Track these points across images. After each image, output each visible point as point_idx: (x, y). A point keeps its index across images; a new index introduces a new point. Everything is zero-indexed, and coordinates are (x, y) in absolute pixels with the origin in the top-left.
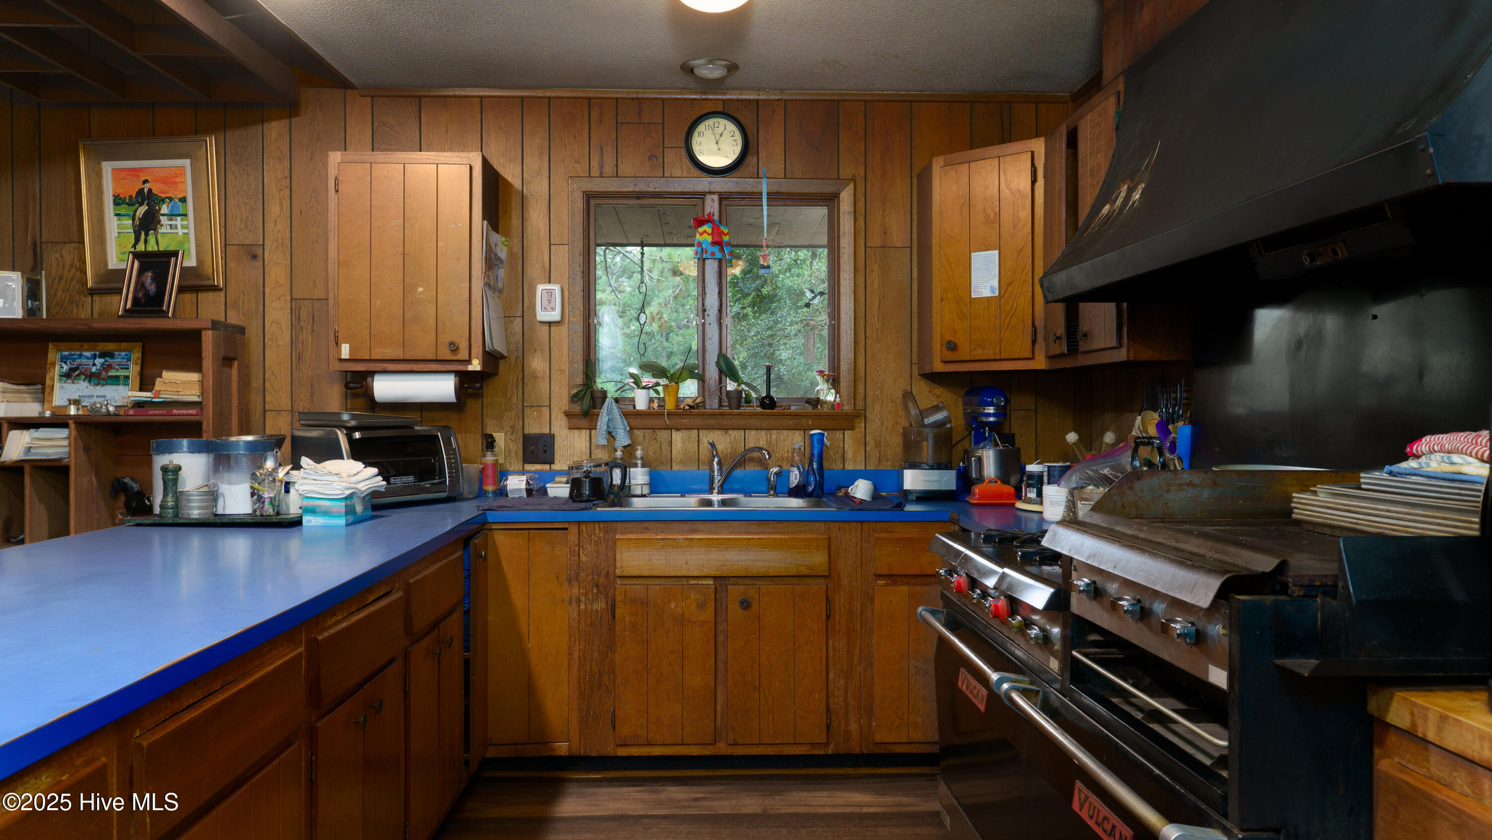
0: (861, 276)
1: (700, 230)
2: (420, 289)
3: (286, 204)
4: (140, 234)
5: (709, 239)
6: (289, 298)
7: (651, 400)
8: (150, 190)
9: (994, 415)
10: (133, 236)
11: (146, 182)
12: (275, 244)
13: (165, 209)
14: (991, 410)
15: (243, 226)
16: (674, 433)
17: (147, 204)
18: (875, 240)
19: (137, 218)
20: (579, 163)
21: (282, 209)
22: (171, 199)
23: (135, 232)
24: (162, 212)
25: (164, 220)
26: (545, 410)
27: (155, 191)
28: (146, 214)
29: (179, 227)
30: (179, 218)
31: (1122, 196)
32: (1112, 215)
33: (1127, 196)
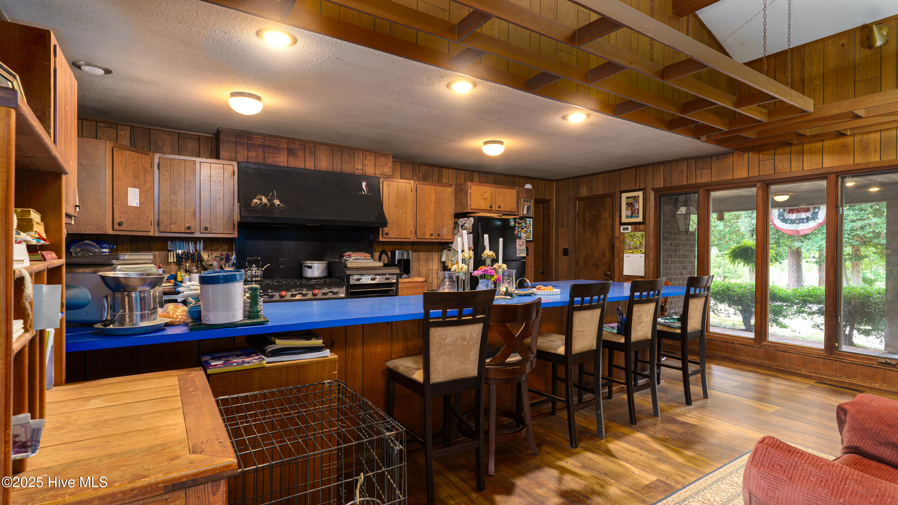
31: (265, 200)
32: (266, 204)
33: (269, 200)
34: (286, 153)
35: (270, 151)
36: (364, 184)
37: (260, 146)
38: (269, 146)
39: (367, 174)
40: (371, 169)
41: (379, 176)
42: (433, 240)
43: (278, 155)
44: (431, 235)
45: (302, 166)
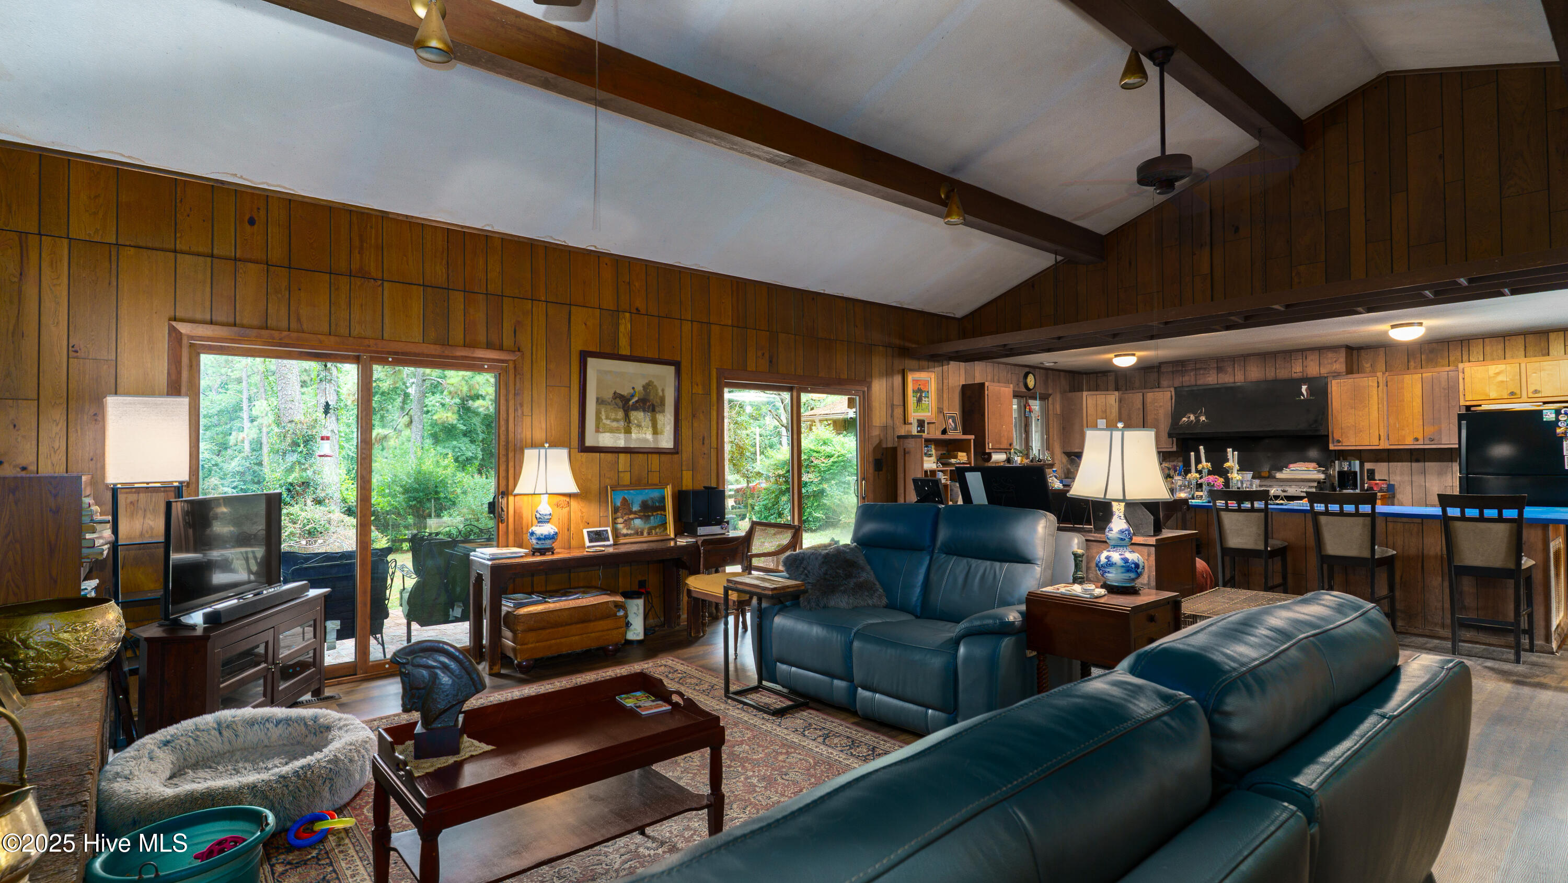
31: (1192, 417)
32: (1192, 421)
33: (1196, 418)
34: (1215, 372)
35: (1202, 373)
36: (1304, 388)
37: (1192, 370)
38: (1199, 370)
39: (1309, 376)
40: (1314, 369)
41: (1326, 375)
42: (1421, 446)
43: (1208, 376)
44: (1417, 439)
45: (1232, 380)
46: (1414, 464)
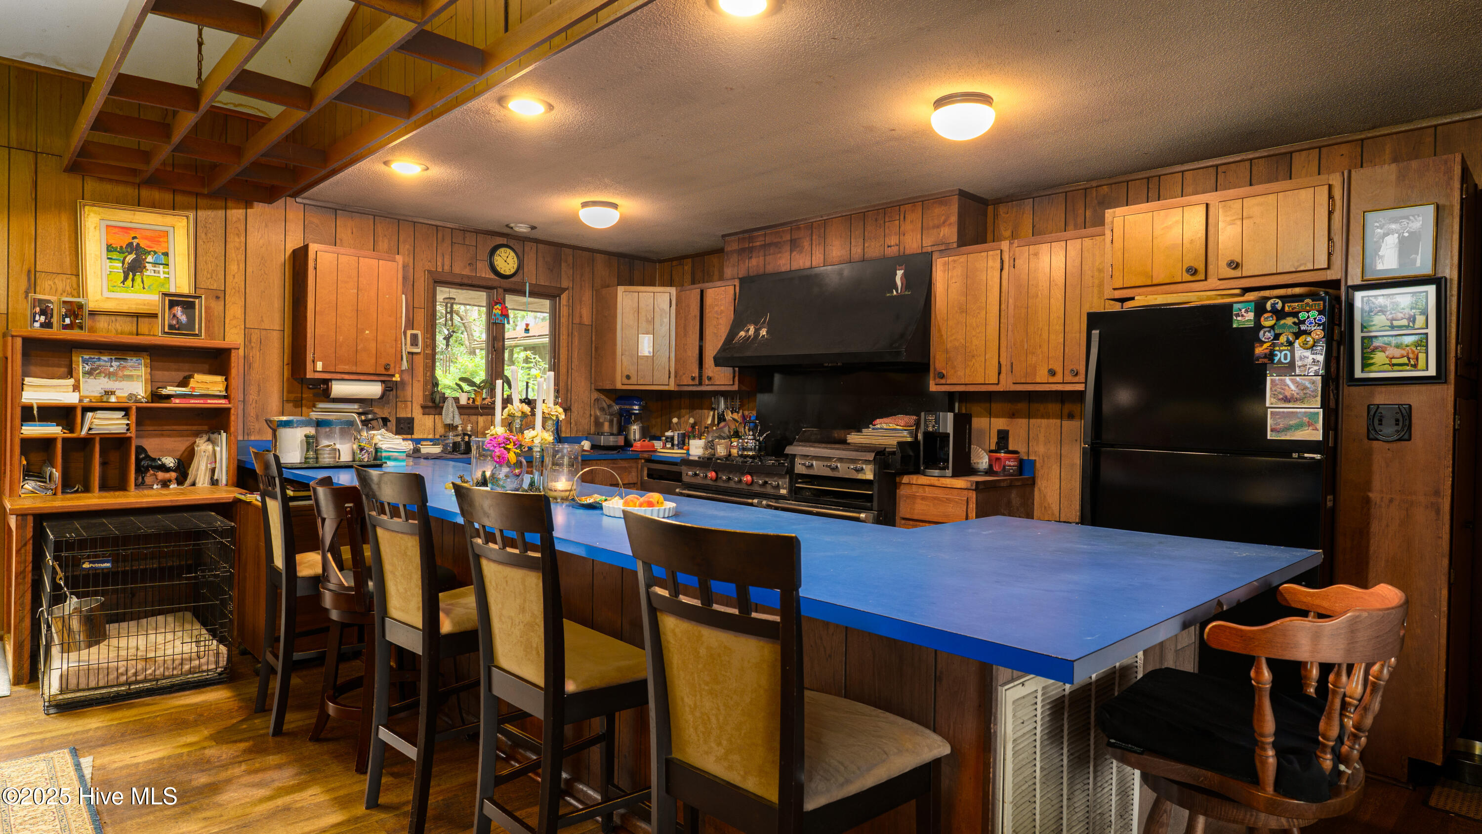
0: (570, 337)
1: (495, 307)
2: (367, 332)
3: (242, 266)
4: (129, 274)
5: (500, 312)
6: (243, 327)
7: (469, 399)
8: (138, 244)
9: (639, 410)
10: (122, 275)
11: (134, 238)
12: (234, 290)
13: (150, 259)
14: (636, 407)
15: (209, 276)
16: (480, 417)
17: (135, 254)
18: (577, 321)
19: (126, 262)
20: (430, 262)
21: (239, 268)
22: (155, 253)
23: (124, 272)
24: (147, 260)
25: (148, 266)
26: (409, 404)
27: (142, 245)
28: (134, 260)
29: (161, 272)
30: (161, 266)
31: (752, 330)
32: (751, 336)
33: (756, 330)
34: (788, 247)
35: (772, 251)
36: (899, 274)
37: (761, 246)
38: (770, 245)
39: (908, 252)
40: (914, 240)
41: (929, 249)
42: (1060, 388)
43: (779, 255)
44: (1052, 373)
45: (808, 264)
46: (1066, 423)
